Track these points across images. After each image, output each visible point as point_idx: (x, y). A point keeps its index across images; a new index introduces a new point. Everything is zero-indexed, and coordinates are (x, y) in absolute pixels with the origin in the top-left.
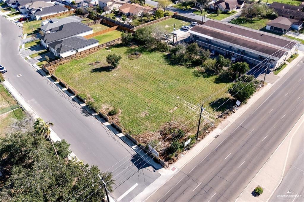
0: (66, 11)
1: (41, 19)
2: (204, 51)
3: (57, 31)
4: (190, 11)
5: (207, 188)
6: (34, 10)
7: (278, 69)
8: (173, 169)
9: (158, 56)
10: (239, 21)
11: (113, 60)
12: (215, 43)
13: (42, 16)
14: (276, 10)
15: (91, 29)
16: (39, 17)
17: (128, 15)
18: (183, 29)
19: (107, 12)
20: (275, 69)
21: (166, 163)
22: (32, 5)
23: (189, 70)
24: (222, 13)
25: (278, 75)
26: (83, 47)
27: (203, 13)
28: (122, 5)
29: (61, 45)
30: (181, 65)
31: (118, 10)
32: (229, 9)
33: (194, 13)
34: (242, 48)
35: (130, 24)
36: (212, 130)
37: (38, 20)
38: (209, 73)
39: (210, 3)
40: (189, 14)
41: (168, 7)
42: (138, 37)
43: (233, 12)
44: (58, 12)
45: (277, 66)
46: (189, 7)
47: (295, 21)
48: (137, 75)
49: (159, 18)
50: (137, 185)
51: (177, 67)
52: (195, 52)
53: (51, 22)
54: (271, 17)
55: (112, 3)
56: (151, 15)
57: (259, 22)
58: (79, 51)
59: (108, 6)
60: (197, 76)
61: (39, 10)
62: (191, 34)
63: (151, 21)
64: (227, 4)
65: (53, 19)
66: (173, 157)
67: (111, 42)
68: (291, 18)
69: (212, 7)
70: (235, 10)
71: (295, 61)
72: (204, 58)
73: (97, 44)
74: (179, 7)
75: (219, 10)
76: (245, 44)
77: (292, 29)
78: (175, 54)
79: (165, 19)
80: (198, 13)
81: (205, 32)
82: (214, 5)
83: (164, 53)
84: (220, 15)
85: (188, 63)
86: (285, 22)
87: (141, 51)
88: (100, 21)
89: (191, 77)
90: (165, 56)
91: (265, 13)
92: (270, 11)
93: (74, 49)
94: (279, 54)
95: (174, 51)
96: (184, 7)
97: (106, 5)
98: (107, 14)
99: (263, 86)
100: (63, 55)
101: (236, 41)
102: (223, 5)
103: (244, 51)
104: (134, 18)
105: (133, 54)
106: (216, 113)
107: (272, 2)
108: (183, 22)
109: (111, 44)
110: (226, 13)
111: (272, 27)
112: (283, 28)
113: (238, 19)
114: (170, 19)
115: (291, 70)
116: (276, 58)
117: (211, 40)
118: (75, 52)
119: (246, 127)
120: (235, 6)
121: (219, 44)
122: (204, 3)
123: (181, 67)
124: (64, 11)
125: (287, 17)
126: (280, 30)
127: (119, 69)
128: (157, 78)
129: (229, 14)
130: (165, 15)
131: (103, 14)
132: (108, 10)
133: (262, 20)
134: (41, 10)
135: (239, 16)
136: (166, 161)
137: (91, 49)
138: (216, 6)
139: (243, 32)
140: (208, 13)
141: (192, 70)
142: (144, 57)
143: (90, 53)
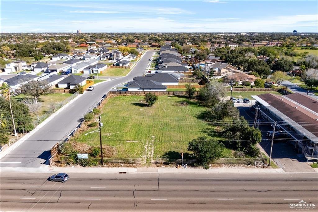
15: (177, 81)
26: (150, 89)
58: (145, 90)
59: (222, 72)
67: (178, 92)
93: (141, 88)
100: (130, 90)
109: (178, 94)
130: (268, 87)
134: (166, 67)
137: (156, 92)
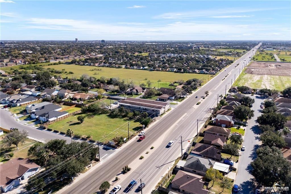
0: (36, 100)
1: (20, 105)
2: (127, 110)
3: (41, 109)
4: (116, 95)
5: (134, 150)
6: (16, 100)
7: (162, 115)
8: (121, 148)
9: (104, 116)
10: (144, 97)
11: (82, 118)
12: (132, 107)
13: (21, 104)
14: (162, 91)
15: (61, 107)
16: (19, 104)
17: (80, 99)
18: (114, 104)
19: (65, 99)
20: (160, 115)
21: (118, 147)
22: (10, 98)
23: (121, 119)
24: (135, 95)
25: (162, 117)
26: (60, 115)
27: (124, 95)
28: (74, 94)
29: (49, 115)
30: (117, 118)
31: (72, 97)
32: (138, 92)
33: (120, 96)
34: (145, 107)
35: (83, 104)
36: (134, 136)
37: (19, 106)
38: (130, 119)
39: (128, 90)
40: (117, 96)
41: (103, 94)
42: (91, 108)
43: (141, 94)
44: (31, 101)
45: (161, 114)
46: (115, 93)
47: (171, 95)
48: (95, 124)
49: (99, 99)
50: (107, 154)
51: (115, 119)
52: (123, 111)
53: (33, 105)
54: (159, 95)
55: (67, 93)
56: (94, 98)
57: (154, 97)
58: (58, 117)
59: (65, 95)
60: (125, 121)
61: (19, 100)
62: (120, 104)
63: (95, 101)
64: (137, 90)
65: (34, 104)
66: (120, 145)
67: (75, 113)
68: (169, 94)
69: (129, 92)
70: (141, 93)
71: (169, 112)
72: (127, 113)
73: (67, 114)
74: (109, 93)
75: (133, 93)
76: (146, 106)
77: (168, 99)
78: (113, 113)
79: (103, 100)
80: (121, 96)
81: (126, 103)
82: (130, 91)
83: (107, 114)
84: (134, 96)
85: (120, 117)
86: (166, 96)
87: (94, 115)
88: (63, 103)
89: (123, 122)
90: (107, 115)
91: (156, 93)
92: (158, 92)
93: (56, 117)
94: (160, 108)
95: (112, 112)
96: (113, 93)
97: (64, 95)
98: (65, 100)
99: (155, 121)
100: (50, 120)
101: (142, 105)
102: (135, 91)
103: (146, 108)
104: (84, 101)
105: (89, 116)
106: (135, 131)
107: (160, 88)
108: (114, 100)
110: (137, 94)
111: (160, 99)
112: (165, 99)
113: (143, 97)
114: (106, 99)
115: (167, 115)
116: (159, 110)
117: (130, 106)
118: (56, 118)
119: (148, 134)
120: (142, 91)
121: (134, 107)
122: (124, 91)
123: (117, 119)
124: (35, 100)
125: (167, 94)
126: (164, 100)
127: (84, 123)
128: (106, 124)
129: (139, 95)
130: (103, 98)
131: (63, 100)
132: (66, 98)
133: (156, 97)
134: (21, 100)
135: (144, 96)
136: (118, 146)
138: (131, 92)
139: (145, 101)
140: (127, 95)
141: (123, 119)
142: (96, 117)
143: (65, 118)
